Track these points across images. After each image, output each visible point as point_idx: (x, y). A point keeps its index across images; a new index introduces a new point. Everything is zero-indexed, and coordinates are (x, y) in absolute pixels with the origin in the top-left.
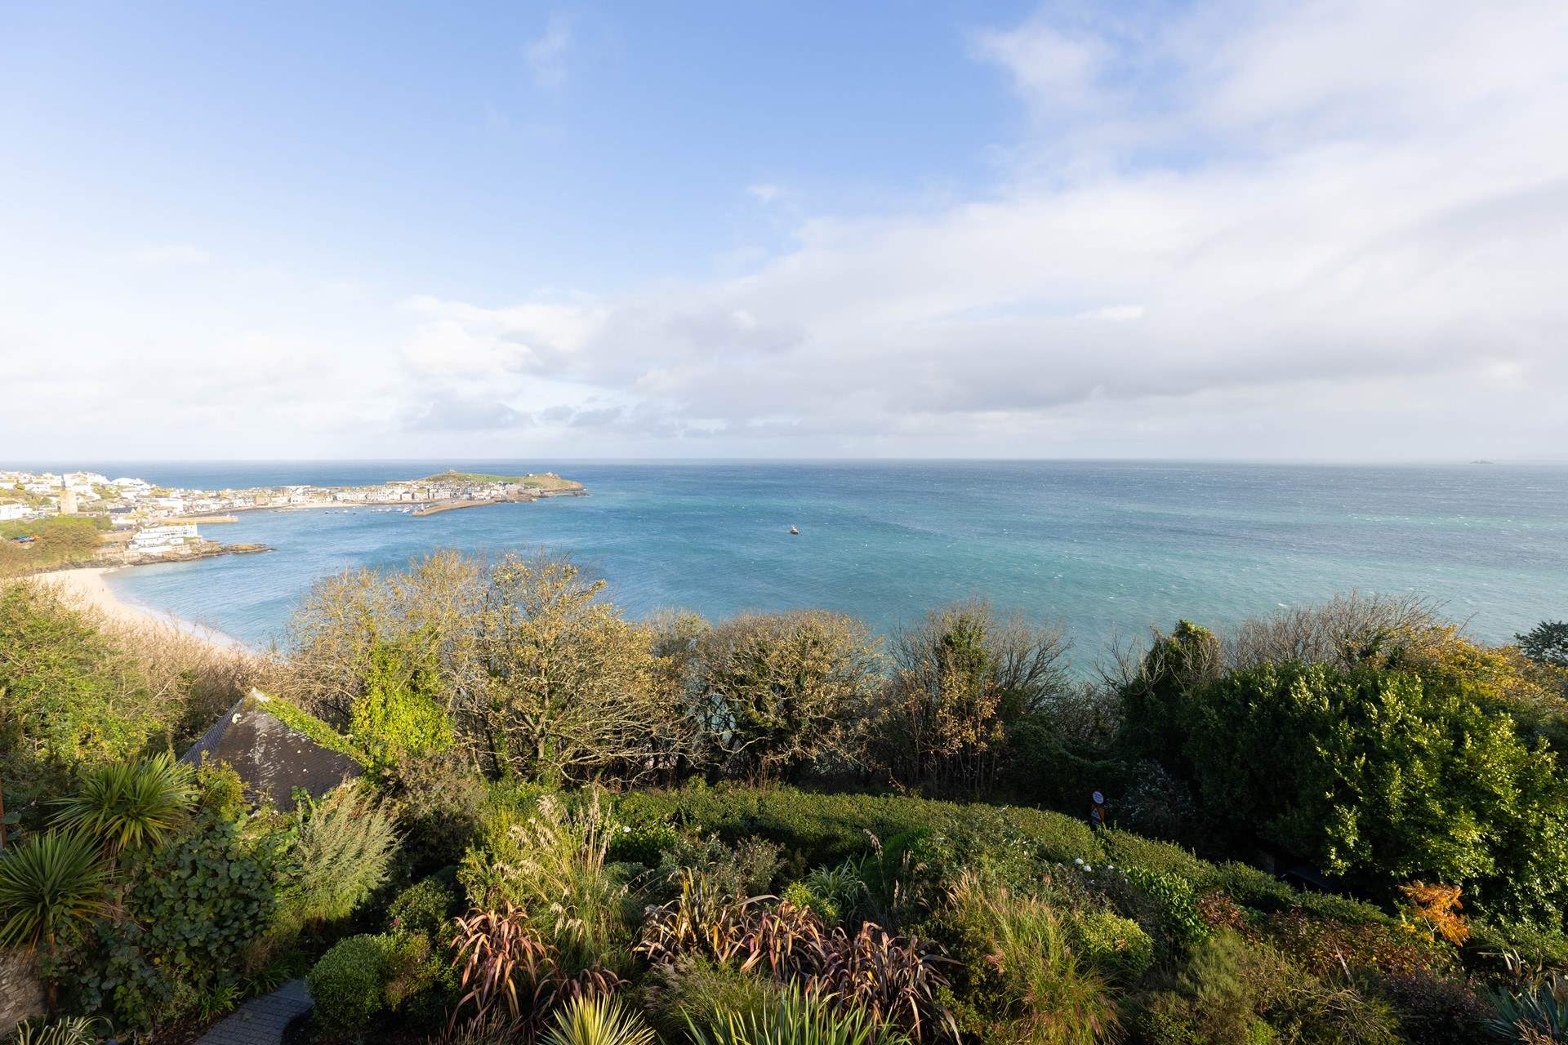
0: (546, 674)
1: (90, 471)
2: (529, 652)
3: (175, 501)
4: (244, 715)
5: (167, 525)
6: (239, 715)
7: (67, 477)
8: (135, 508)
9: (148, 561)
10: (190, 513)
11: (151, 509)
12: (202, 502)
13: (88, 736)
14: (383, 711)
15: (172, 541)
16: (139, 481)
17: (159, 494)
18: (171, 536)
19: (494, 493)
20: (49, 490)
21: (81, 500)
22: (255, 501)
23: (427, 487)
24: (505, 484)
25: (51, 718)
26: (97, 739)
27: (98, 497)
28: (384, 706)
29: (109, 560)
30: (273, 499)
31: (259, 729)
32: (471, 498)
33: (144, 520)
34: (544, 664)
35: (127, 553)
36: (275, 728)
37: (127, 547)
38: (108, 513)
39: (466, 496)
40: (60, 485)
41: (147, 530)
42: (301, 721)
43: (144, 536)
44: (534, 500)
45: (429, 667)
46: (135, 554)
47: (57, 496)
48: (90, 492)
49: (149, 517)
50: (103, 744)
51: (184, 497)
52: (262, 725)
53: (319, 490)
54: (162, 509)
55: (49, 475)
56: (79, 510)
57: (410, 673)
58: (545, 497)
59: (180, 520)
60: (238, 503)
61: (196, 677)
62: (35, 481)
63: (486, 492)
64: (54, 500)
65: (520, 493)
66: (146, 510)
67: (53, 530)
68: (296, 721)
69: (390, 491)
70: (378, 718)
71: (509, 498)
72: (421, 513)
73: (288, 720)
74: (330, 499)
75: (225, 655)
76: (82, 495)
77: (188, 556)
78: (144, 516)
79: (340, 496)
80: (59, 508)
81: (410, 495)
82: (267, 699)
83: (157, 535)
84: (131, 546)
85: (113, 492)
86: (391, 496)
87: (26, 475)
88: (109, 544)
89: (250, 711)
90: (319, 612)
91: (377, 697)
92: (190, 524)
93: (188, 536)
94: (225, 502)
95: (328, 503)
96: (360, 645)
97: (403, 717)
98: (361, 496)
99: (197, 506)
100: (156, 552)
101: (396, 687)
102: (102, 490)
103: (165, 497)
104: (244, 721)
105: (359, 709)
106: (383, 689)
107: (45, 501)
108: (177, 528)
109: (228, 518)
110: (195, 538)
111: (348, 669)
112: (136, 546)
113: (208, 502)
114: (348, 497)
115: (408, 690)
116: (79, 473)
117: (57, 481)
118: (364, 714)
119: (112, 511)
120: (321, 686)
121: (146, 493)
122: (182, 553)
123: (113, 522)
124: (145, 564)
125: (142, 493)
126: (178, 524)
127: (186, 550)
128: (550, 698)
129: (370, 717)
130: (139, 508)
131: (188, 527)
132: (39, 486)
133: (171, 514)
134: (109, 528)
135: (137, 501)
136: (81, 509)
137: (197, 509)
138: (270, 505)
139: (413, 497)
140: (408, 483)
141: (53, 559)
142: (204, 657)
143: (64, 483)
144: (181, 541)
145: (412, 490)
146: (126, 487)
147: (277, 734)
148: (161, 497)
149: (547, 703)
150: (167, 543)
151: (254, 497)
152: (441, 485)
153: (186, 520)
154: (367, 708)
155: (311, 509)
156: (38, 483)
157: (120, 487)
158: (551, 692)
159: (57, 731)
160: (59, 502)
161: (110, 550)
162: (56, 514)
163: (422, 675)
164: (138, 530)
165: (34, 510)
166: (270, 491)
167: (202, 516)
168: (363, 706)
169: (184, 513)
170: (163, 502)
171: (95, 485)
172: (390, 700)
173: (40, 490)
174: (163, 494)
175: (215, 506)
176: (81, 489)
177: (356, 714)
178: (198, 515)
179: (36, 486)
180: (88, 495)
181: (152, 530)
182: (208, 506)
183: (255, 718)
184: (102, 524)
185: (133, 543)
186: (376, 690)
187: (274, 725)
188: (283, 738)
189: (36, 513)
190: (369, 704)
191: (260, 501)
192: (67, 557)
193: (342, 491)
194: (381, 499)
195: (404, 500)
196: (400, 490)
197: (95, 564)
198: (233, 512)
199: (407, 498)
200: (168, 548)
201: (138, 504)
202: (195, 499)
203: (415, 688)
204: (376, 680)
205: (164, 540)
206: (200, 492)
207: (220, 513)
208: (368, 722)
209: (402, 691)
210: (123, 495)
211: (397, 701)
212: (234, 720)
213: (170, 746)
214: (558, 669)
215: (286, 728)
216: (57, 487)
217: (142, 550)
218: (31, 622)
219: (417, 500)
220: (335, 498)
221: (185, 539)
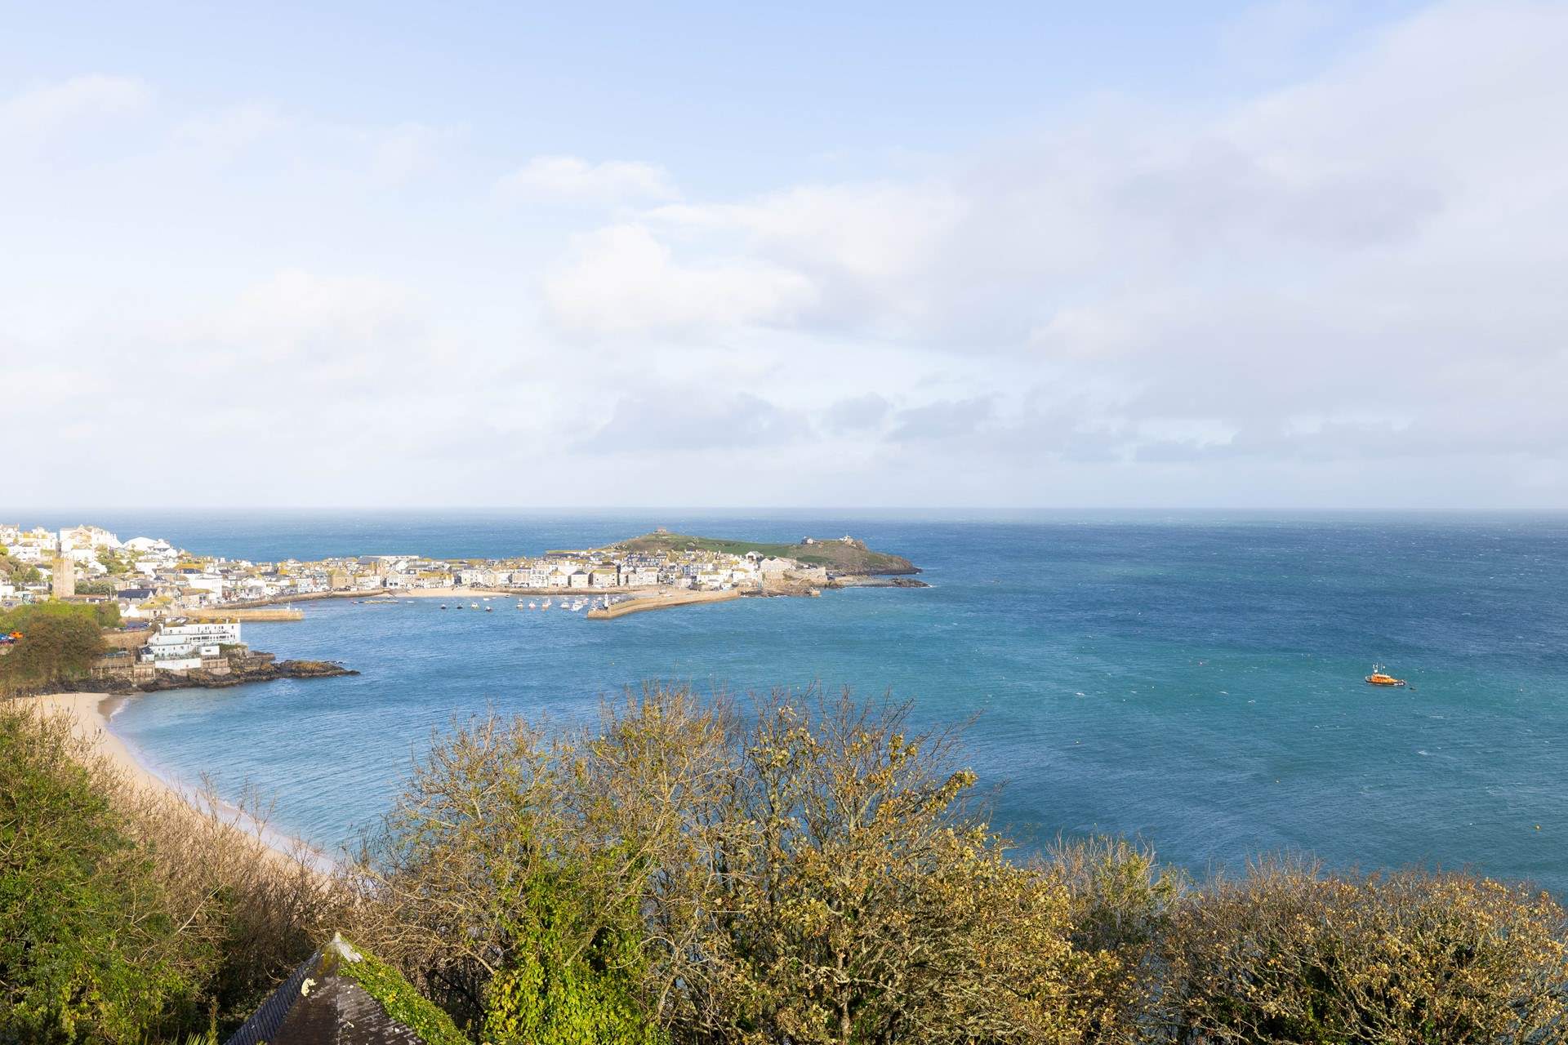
0: (846, 962)
1: (96, 525)
2: (814, 914)
3: (210, 582)
4: (321, 983)
5: (198, 621)
6: (312, 982)
7: (65, 534)
8: (154, 591)
9: (166, 684)
10: (233, 602)
11: (176, 592)
12: (251, 582)
13: (83, 990)
14: (542, 1003)
15: (203, 652)
16: (162, 544)
17: (189, 566)
18: (202, 642)
19: (738, 577)
20: (38, 556)
21: (81, 575)
22: (330, 583)
23: (617, 562)
24: (759, 560)
25: (39, 949)
26: (95, 996)
27: (103, 569)
28: (543, 992)
29: (112, 679)
30: (359, 580)
31: (342, 1012)
32: (695, 587)
33: (165, 612)
34: (843, 939)
35: (137, 669)
36: (368, 1013)
37: (139, 658)
38: (115, 598)
39: (687, 581)
40: (54, 548)
41: (168, 629)
42: (408, 1005)
43: (163, 639)
44: (815, 592)
45: (627, 922)
46: (150, 671)
47: (48, 567)
48: (94, 564)
49: (172, 606)
50: (102, 1007)
51: (225, 573)
52: (347, 1004)
53: (434, 564)
54: (193, 592)
55: (41, 531)
56: (77, 592)
57: (593, 931)
58: (837, 586)
59: (219, 614)
60: (305, 586)
61: (236, 900)
62: (22, 540)
63: (724, 574)
64: (45, 573)
65: (787, 577)
66: (169, 594)
67: (41, 625)
68: (401, 1004)
69: (551, 568)
70: (533, 1017)
71: (767, 587)
72: (603, 613)
73: (389, 1000)
74: (449, 582)
75: (281, 864)
76: (83, 566)
77: (227, 677)
78: (166, 604)
79: (466, 576)
80: (51, 587)
81: (586, 578)
82: (357, 957)
83: (182, 639)
84: (144, 657)
85: (124, 562)
86: (552, 580)
87: (10, 531)
88: (114, 650)
89: (329, 975)
90: (439, 797)
91: (532, 973)
92: (231, 621)
93: (226, 642)
94: (285, 583)
95: (446, 590)
96: (509, 868)
97: (576, 1021)
98: (502, 577)
99: (243, 589)
100: (178, 667)
101: (566, 959)
102: (109, 559)
103: (198, 572)
104: (320, 993)
105: (498, 994)
106: (543, 960)
107: (33, 578)
108: (212, 627)
109: (288, 611)
110: (236, 646)
111: (485, 915)
112: (151, 657)
113: (260, 582)
114: (480, 578)
115: (586, 966)
116: (81, 529)
117: (49, 543)
118: (509, 1006)
119: (122, 594)
120: (439, 942)
121: (171, 565)
122: (217, 672)
123: (123, 614)
124: (163, 689)
125: (166, 565)
126: (213, 621)
127: (222, 669)
128: (852, 1014)
129: (517, 1012)
130: (160, 590)
131: (227, 626)
132: (28, 549)
133: (205, 603)
134: (115, 624)
135: (158, 578)
136: (80, 589)
137: (243, 595)
138: (354, 591)
139: (590, 581)
140: (583, 553)
141: (38, 675)
142: (251, 867)
143: (59, 545)
144: (216, 651)
145: (589, 569)
146: (142, 554)
147: (370, 1025)
148: (191, 571)
149: (846, 1025)
150: (195, 654)
151: (330, 576)
152: (642, 559)
153: (227, 614)
154: (513, 995)
155: (417, 600)
156: (25, 545)
157: (136, 554)
158: (855, 1003)
159: (43, 974)
160: (50, 578)
161: (116, 662)
162: (45, 598)
163: (612, 937)
164: (156, 629)
165: (17, 589)
166: (354, 566)
167: (248, 607)
168: (507, 989)
169: (223, 601)
170: (194, 581)
171: (102, 548)
172: (555, 982)
173: (26, 556)
174: (195, 566)
175: (268, 589)
176: (80, 555)
177: (494, 1003)
178: (244, 605)
179: (22, 549)
180: (91, 566)
181: (175, 630)
182: (258, 589)
183: (337, 991)
184: (108, 618)
185: (148, 651)
186: (531, 959)
187: (366, 1007)
188: (378, 1034)
189: (20, 594)
190: (517, 987)
191: (339, 583)
192: (55, 672)
193: (471, 567)
194: (536, 584)
195: (575, 586)
196: (567, 568)
197: (92, 686)
198: (298, 601)
199: (580, 582)
200: (196, 663)
201: (158, 584)
202: (240, 578)
203: (598, 965)
204: (531, 940)
205: (191, 649)
206: (250, 565)
207: (274, 602)
208: (513, 1021)
209: (577, 971)
210: (139, 566)
211: (565, 986)
212: (305, 991)
213: (213, 1024)
214: (871, 955)
215: (385, 1016)
216: (50, 552)
217: (159, 665)
218: (26, 781)
219: (597, 587)
220: (458, 581)
221: (223, 647)
